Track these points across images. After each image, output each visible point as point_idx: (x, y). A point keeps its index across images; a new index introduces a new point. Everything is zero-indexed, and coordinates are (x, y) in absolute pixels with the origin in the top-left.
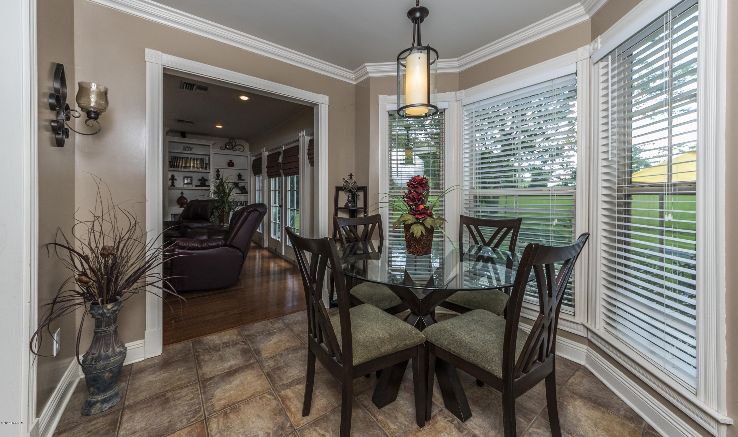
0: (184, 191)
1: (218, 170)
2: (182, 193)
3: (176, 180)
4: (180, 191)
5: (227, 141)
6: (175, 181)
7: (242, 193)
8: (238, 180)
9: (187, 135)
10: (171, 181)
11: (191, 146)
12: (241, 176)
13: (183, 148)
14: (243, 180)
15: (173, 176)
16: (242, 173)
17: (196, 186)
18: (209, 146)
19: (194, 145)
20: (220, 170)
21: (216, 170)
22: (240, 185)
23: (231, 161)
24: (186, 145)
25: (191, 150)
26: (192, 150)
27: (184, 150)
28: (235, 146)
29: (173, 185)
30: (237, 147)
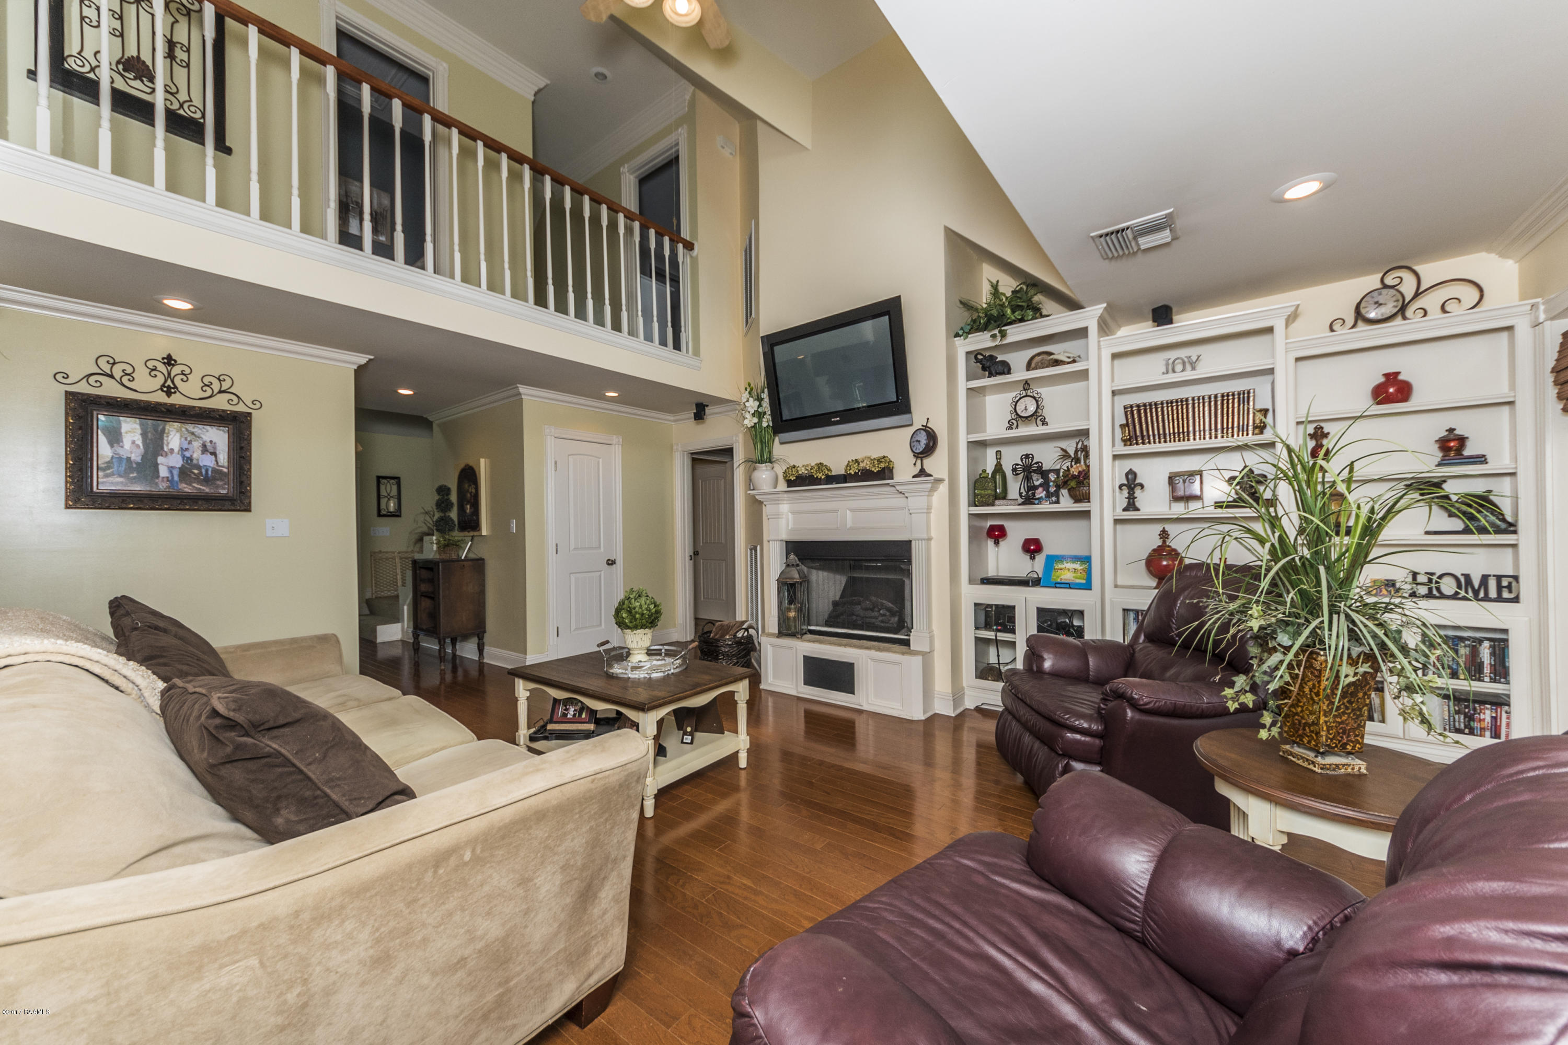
0: (1168, 527)
1: (1319, 429)
2: (1164, 535)
3: (1142, 486)
4: (1158, 528)
6: (1138, 492)
7: (1468, 531)
8: (1440, 465)
10: (1125, 492)
11: (1193, 352)
12: (1463, 441)
13: (1158, 369)
14: (1481, 459)
15: (1131, 475)
16: (1463, 424)
17: (1218, 505)
18: (1269, 330)
19: (1205, 346)
20: (1327, 428)
21: (1311, 429)
22: (1458, 489)
23: (1392, 378)
24: (1173, 355)
25: (1193, 369)
26: (1198, 366)
27: (1167, 373)
28: (1418, 294)
29: (1131, 505)
30: (1431, 301)
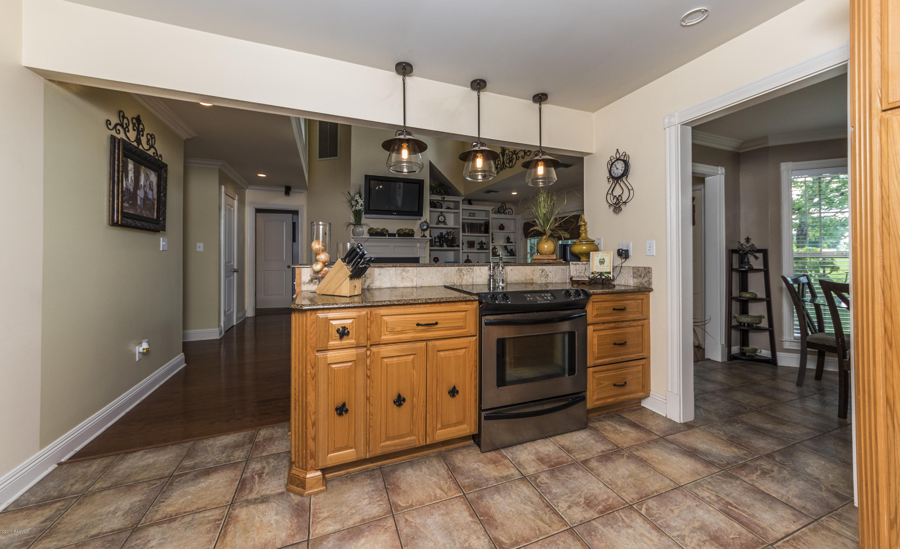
0: (469, 254)
1: (493, 233)
2: (468, 256)
4: (466, 254)
5: (499, 205)
7: (510, 256)
8: (507, 243)
9: (472, 202)
11: (474, 212)
12: (510, 238)
13: (469, 215)
14: (512, 242)
16: (511, 236)
17: (477, 249)
18: (489, 211)
19: (477, 211)
22: (509, 249)
23: (502, 225)
24: (471, 212)
26: (475, 216)
27: (469, 216)
28: (506, 209)
30: (507, 211)
